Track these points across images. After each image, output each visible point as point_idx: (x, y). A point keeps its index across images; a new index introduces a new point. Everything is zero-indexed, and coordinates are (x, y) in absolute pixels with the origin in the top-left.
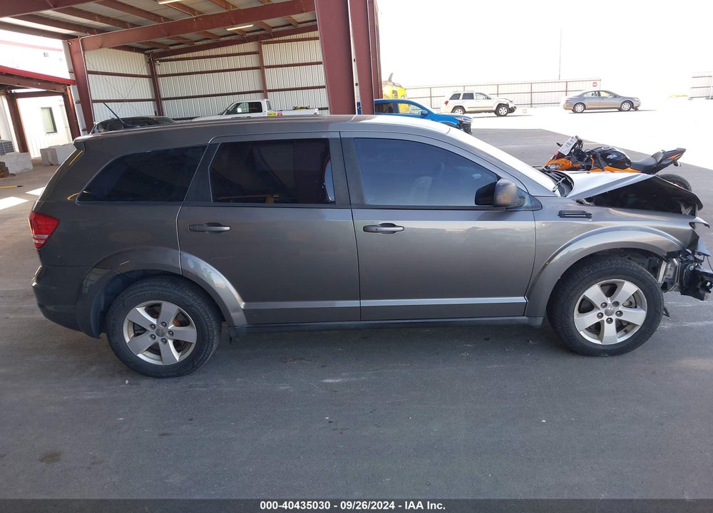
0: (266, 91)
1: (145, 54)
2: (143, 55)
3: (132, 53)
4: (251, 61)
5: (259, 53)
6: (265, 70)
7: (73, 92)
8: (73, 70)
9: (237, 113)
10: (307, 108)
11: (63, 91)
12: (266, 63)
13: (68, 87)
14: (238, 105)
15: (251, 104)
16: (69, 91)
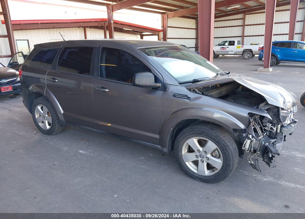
0: (244, 36)
1: (196, 20)
2: (195, 20)
3: (190, 19)
4: (240, 22)
5: (244, 19)
6: (245, 26)
7: (161, 34)
8: (163, 26)
9: (225, 45)
10: (257, 44)
11: (158, 34)
12: (246, 24)
13: (160, 32)
14: (226, 42)
15: (230, 42)
16: (160, 34)
